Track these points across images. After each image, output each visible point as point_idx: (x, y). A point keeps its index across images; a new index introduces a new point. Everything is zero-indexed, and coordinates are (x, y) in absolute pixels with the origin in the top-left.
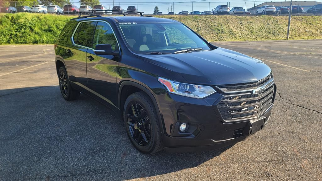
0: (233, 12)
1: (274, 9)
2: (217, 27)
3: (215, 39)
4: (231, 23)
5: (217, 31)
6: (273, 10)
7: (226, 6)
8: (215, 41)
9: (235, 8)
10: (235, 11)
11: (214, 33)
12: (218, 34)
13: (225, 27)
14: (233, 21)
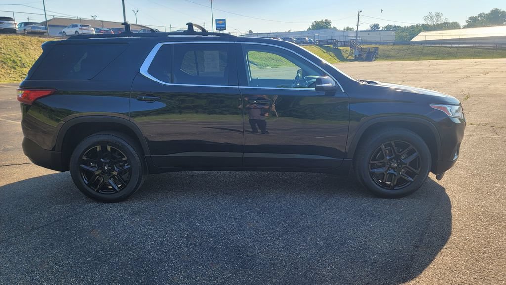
0: (24, 29)
1: (93, 30)
2: (9, 56)
3: (14, 79)
4: (32, 49)
5: (10, 63)
6: (91, 32)
7: (9, 19)
8: (15, 80)
9: (26, 24)
10: (29, 28)
11: (6, 67)
12: (14, 68)
13: (23, 55)
14: (35, 46)
